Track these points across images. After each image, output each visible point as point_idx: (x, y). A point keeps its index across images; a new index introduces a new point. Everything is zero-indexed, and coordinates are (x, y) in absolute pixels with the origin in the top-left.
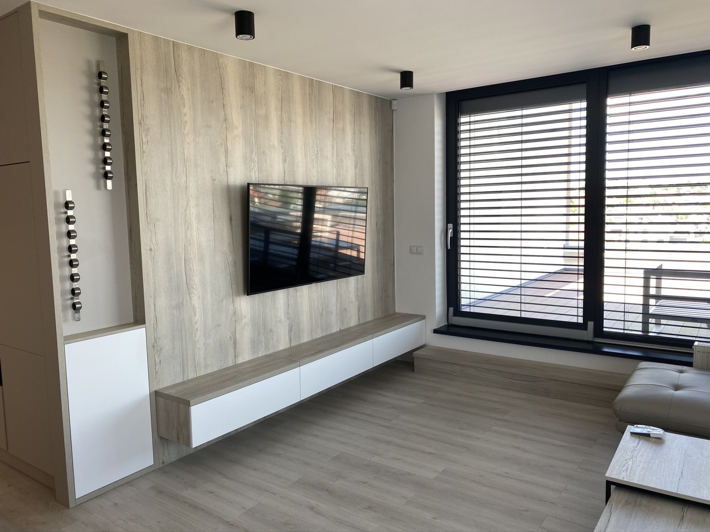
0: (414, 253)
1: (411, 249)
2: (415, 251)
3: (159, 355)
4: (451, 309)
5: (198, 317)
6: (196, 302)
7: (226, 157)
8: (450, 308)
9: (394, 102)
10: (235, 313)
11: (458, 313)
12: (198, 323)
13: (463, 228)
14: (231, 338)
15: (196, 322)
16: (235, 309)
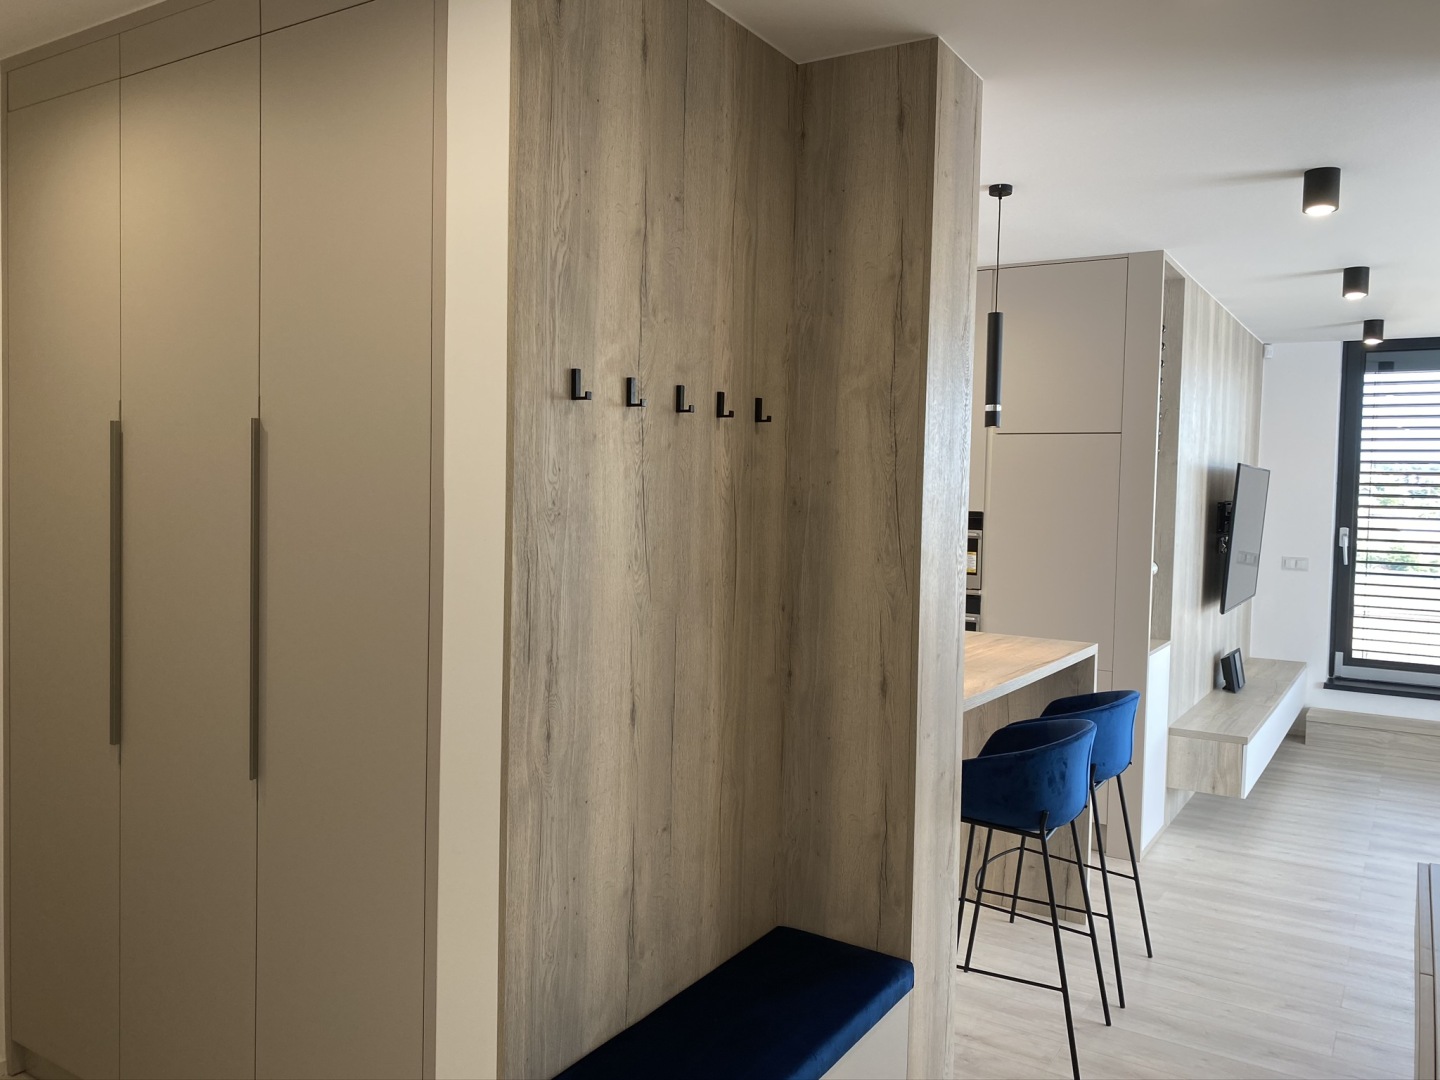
0: (1290, 569)
1: (1284, 562)
2: (1293, 566)
3: (1173, 683)
4: (1339, 656)
8: (1337, 653)
9: (1268, 348)
11: (1349, 661)
13: (1361, 534)
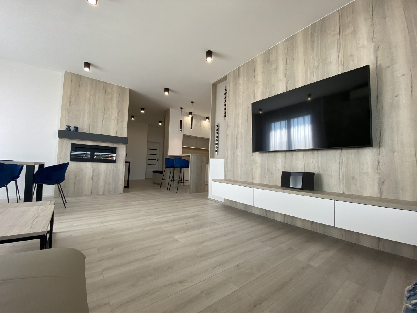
3: (227, 168)
5: (239, 159)
6: (239, 153)
7: (254, 96)
10: (253, 160)
12: (239, 161)
14: (251, 170)
15: (238, 161)
16: (253, 158)
